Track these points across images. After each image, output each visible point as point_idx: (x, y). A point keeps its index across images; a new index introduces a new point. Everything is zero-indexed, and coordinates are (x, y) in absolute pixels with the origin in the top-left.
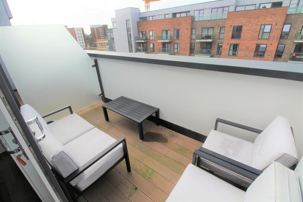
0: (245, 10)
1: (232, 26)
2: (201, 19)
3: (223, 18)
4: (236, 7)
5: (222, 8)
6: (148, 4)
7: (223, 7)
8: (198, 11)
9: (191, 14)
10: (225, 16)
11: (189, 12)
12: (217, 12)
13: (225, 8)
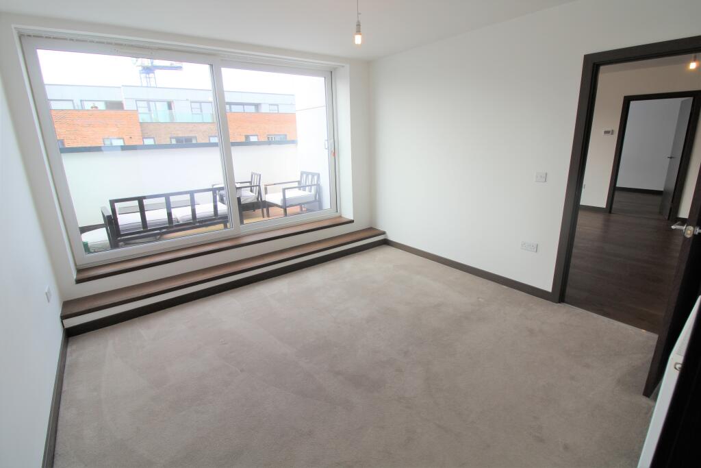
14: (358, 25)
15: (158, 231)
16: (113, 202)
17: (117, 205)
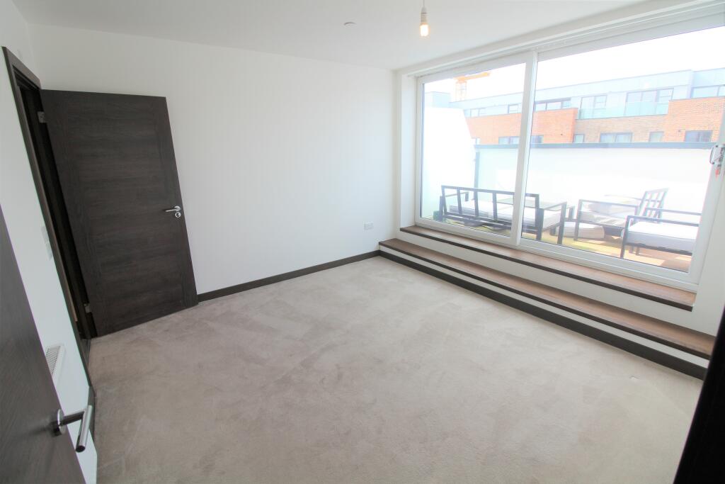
0: (718, 97)
1: (684, 132)
2: (599, 115)
3: (657, 113)
4: (693, 89)
5: (655, 92)
6: (464, 84)
7: (658, 90)
8: (593, 98)
9: (575, 104)
10: (664, 109)
11: (569, 99)
12: (641, 100)
13: (662, 92)
14: (423, 13)
15: (468, 219)
16: (444, 187)
17: (446, 190)
